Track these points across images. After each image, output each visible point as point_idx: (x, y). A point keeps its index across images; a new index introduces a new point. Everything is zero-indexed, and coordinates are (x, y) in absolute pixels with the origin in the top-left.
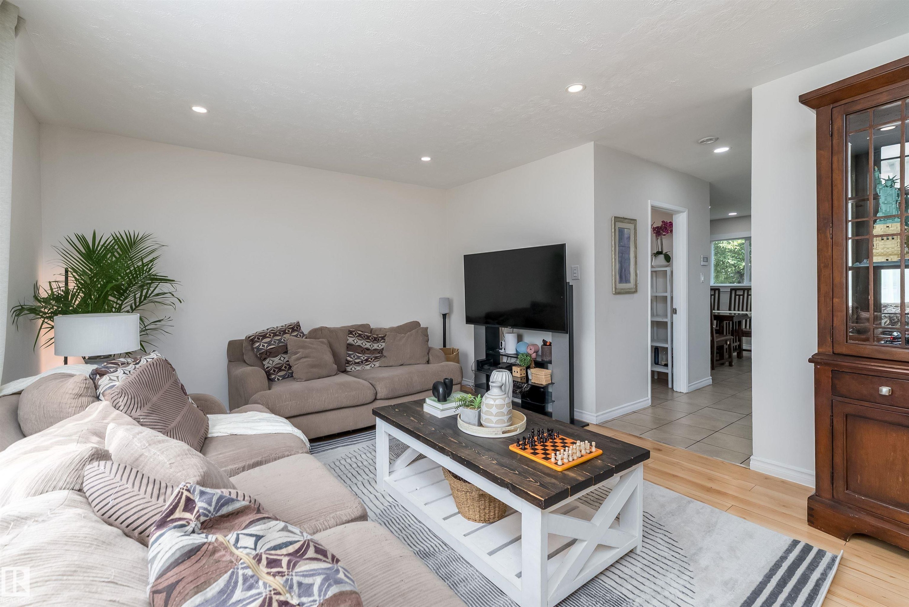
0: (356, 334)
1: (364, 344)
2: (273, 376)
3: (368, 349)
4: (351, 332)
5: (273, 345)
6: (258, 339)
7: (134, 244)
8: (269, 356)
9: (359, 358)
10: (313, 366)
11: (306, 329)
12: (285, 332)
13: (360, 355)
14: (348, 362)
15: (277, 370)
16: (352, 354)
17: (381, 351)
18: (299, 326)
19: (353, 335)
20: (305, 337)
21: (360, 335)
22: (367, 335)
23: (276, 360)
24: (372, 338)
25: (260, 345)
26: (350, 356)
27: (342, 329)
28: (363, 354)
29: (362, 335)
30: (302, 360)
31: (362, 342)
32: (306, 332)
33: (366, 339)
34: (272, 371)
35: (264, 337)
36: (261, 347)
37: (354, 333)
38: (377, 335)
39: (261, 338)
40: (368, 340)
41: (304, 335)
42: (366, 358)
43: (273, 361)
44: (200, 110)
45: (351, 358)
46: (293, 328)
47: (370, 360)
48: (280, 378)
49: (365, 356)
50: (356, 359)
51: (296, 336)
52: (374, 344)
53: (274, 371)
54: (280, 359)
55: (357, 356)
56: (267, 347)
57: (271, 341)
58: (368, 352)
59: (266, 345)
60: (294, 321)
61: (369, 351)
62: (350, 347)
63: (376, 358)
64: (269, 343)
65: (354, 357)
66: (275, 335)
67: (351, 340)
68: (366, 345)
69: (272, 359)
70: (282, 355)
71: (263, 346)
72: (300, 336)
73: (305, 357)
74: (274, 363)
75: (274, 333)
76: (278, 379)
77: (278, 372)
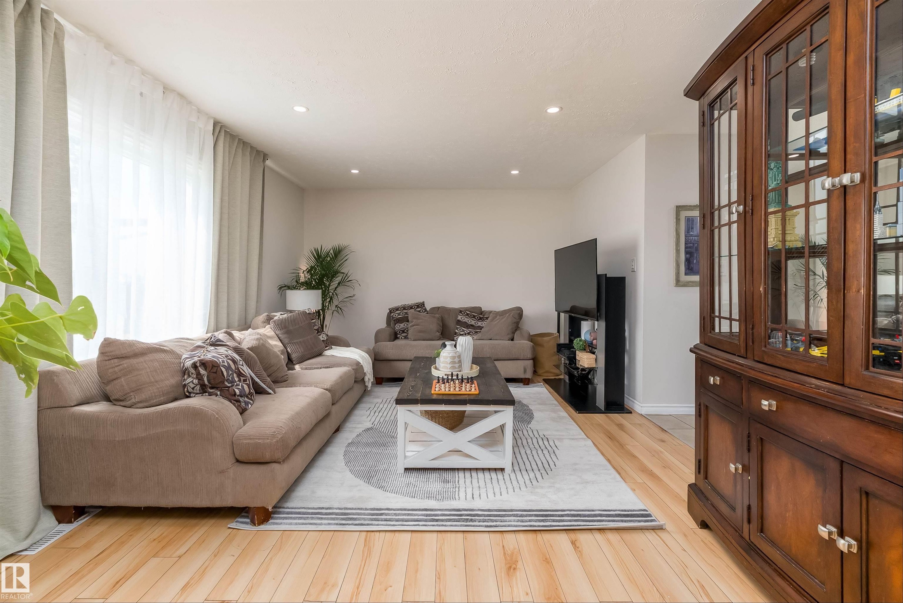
0: (464, 313)
1: (470, 321)
2: (399, 336)
3: (472, 326)
4: (461, 312)
5: (401, 315)
6: (394, 311)
7: (339, 253)
8: (397, 323)
9: (463, 331)
10: (420, 332)
11: (428, 307)
12: (411, 308)
13: (465, 329)
14: (456, 333)
15: (401, 332)
16: (459, 328)
17: (481, 328)
18: (424, 305)
19: (462, 314)
20: (426, 312)
21: (468, 314)
22: (473, 315)
23: (402, 325)
24: (478, 318)
25: (393, 315)
26: (457, 329)
27: (454, 310)
28: (468, 329)
29: (469, 314)
30: (414, 327)
31: (468, 319)
32: (428, 309)
33: (472, 318)
34: (398, 332)
35: (397, 310)
36: (394, 316)
37: (463, 312)
38: (483, 316)
39: (395, 310)
40: (474, 319)
41: (426, 310)
42: (468, 331)
43: (400, 326)
44: (355, 171)
45: (458, 330)
46: (418, 306)
47: (471, 333)
48: (403, 338)
49: (469, 330)
50: (461, 332)
51: (419, 311)
52: (478, 322)
53: (400, 332)
54: (404, 325)
55: (462, 329)
56: (398, 316)
57: (401, 313)
58: (472, 327)
59: (397, 315)
60: (420, 301)
61: (474, 327)
62: (459, 322)
63: (476, 332)
64: (399, 314)
65: (460, 330)
66: (404, 309)
67: (459, 318)
68: (471, 322)
69: (399, 324)
70: (406, 323)
71: (395, 315)
72: (423, 311)
73: (417, 325)
74: (400, 328)
75: (404, 308)
76: (401, 338)
77: (402, 333)
